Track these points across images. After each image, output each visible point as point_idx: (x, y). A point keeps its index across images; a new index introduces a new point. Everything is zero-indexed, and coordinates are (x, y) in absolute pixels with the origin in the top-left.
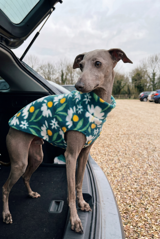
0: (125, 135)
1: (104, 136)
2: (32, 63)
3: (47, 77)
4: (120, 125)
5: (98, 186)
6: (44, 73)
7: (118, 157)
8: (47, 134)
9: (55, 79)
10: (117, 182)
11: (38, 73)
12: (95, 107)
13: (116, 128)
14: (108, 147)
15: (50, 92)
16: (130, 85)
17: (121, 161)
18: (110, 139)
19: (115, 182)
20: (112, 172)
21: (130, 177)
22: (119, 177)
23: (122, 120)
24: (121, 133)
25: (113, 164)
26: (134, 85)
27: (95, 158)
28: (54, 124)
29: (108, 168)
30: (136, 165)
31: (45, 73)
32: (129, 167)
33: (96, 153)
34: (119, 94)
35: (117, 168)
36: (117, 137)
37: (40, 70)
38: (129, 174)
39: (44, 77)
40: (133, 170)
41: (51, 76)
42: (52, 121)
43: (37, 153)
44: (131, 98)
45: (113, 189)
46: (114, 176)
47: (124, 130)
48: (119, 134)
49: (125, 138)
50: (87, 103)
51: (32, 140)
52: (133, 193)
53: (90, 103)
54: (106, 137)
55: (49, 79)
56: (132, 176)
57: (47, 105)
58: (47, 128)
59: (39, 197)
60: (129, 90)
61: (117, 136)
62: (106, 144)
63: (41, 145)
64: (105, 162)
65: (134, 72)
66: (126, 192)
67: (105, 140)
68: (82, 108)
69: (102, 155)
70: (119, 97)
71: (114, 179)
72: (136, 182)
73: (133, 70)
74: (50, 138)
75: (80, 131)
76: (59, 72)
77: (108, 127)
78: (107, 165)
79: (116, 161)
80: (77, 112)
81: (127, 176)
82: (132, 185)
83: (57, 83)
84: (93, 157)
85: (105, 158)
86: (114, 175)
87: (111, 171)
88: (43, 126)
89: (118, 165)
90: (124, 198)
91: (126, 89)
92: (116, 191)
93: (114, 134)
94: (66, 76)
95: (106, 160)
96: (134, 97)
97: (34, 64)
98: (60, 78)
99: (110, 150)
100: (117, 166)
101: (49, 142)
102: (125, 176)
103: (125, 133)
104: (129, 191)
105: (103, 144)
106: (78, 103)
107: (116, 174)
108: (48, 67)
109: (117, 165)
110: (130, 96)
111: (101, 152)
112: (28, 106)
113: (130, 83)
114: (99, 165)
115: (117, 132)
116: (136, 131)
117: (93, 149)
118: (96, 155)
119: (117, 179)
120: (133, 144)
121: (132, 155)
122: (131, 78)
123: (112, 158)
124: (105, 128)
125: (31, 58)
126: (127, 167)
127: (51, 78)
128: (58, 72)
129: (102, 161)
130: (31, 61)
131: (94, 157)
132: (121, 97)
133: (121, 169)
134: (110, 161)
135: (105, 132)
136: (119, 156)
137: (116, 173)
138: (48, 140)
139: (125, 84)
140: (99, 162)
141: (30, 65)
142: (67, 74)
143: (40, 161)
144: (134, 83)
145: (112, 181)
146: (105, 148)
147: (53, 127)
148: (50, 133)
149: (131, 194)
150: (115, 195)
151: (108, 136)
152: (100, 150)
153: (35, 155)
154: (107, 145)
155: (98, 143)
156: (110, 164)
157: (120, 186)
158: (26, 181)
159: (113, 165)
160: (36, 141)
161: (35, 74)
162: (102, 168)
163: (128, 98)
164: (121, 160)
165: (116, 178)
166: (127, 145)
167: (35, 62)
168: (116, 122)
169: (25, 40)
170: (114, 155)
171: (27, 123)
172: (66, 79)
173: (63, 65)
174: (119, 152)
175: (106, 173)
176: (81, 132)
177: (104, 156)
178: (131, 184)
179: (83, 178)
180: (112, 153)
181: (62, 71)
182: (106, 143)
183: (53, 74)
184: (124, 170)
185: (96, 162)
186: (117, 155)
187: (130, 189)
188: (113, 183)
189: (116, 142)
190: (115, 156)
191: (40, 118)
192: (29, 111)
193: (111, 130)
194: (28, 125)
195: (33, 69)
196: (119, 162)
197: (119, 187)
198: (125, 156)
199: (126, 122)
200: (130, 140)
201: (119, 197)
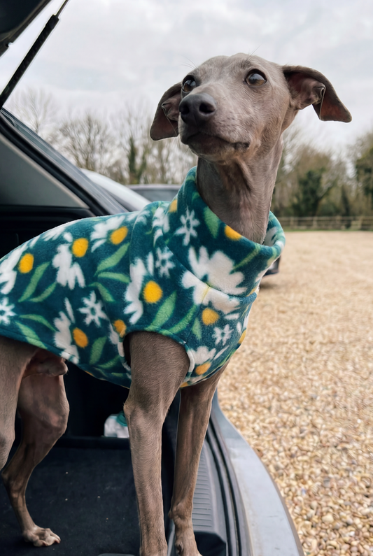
0: (332, 345)
1: (266, 348)
2: (36, 116)
3: (82, 161)
4: (317, 314)
5: (246, 507)
6: (74, 147)
7: (310, 417)
8: (73, 343)
9: (109, 165)
10: (308, 497)
11: (56, 147)
12: (210, 253)
13: (305, 324)
14: (277, 383)
15: (91, 209)
16: (350, 186)
17: (321, 429)
18: (286, 357)
19: (301, 498)
20: (292, 464)
21: (347, 480)
22: (314, 482)
23: (323, 299)
24: (319, 338)
25: (293, 437)
26: (360, 185)
27: (238, 419)
28: (93, 310)
29: (279, 452)
30: (367, 442)
31: (77, 147)
32: (345, 450)
33: (240, 404)
34: (313, 215)
35: (308, 451)
36: (307, 351)
37: (61, 136)
38: (346, 470)
39: (73, 160)
40: (360, 458)
41: (97, 156)
42: (86, 301)
43: (48, 403)
44: (352, 227)
45: (293, 517)
46: (299, 478)
47: (329, 329)
48: (312, 343)
49: (333, 355)
50: (186, 241)
51: (29, 360)
52: (358, 531)
53: (196, 243)
54: (273, 353)
55: (90, 167)
56: (355, 477)
57: (70, 249)
58: (72, 323)
59: (55, 542)
60: (345, 200)
61: (308, 348)
62: (273, 375)
63: (61, 377)
64: (267, 432)
65: (363, 144)
66: (335, 530)
67: (267, 361)
68: (172, 259)
69: (259, 409)
70: (315, 223)
71: (298, 485)
72: (367, 497)
73: (358, 139)
74: (84, 353)
75: (165, 332)
76: (121, 145)
77: (279, 319)
78: (275, 443)
79: (305, 428)
80: (156, 270)
81: (338, 476)
82: (356, 505)
83: (116, 180)
84: (230, 417)
85: (267, 421)
86: (297, 475)
87: (287, 461)
88: (59, 317)
89: (312, 441)
90: (329, 547)
91: (336, 197)
92: (305, 526)
93: (297, 343)
94: (143, 158)
95: (273, 425)
96: (363, 225)
97: (40, 118)
98: (125, 162)
99: (286, 394)
100: (308, 445)
101: (83, 368)
102: (331, 475)
103: (334, 340)
104: (348, 525)
105: (261, 374)
106: (160, 243)
107: (303, 469)
108: (86, 129)
109: (308, 442)
110: (350, 221)
111: (257, 401)
112: (16, 254)
113: (349, 179)
114: (249, 442)
115: (306, 336)
116: (368, 332)
117: (231, 390)
118: (240, 411)
119: (307, 487)
120: (358, 374)
121: (356, 409)
122: (353, 162)
123: (292, 418)
124: (269, 324)
125: (31, 100)
126: (339, 448)
127: (98, 165)
128: (117, 142)
129: (257, 428)
130: (33, 108)
131: (235, 414)
132: (319, 225)
133: (319, 453)
134: (286, 431)
135: (268, 336)
136: (315, 413)
137: (305, 467)
138: (76, 361)
139: (334, 184)
140: (249, 432)
141: (29, 119)
142: (147, 151)
143: (59, 429)
144: (362, 179)
145: (291, 493)
146: (267, 388)
147: (88, 321)
148: (82, 339)
149: (352, 533)
150: (300, 537)
151: (280, 350)
152: (252, 394)
153: (42, 407)
154: (275, 379)
155: (246, 370)
156: (283, 438)
157: (317, 508)
158: (16, 491)
159: (295, 441)
160: (42, 363)
161: (46, 150)
162: (259, 450)
163: (343, 227)
164: (319, 426)
165: (304, 483)
166: (340, 379)
167: (46, 111)
168: (306, 305)
169: (12, 41)
170: (298, 408)
171: (12, 306)
172: (144, 164)
173: (133, 122)
174: (312, 399)
175: (272, 468)
176: (168, 337)
177: (266, 411)
178: (353, 503)
179: (196, 482)
180: (289, 402)
181: (132, 141)
182: (271, 372)
183: (103, 150)
184: (328, 456)
185: (239, 431)
186: (306, 410)
187: (350, 520)
188: (295, 499)
189: (303, 369)
190: (302, 413)
191: (50, 290)
192: (16, 268)
193: (287, 330)
194: (12, 314)
195: (39, 134)
196: (312, 433)
197: (312, 512)
198: (333, 412)
199: (336, 304)
200: (347, 360)
201: (314, 543)
